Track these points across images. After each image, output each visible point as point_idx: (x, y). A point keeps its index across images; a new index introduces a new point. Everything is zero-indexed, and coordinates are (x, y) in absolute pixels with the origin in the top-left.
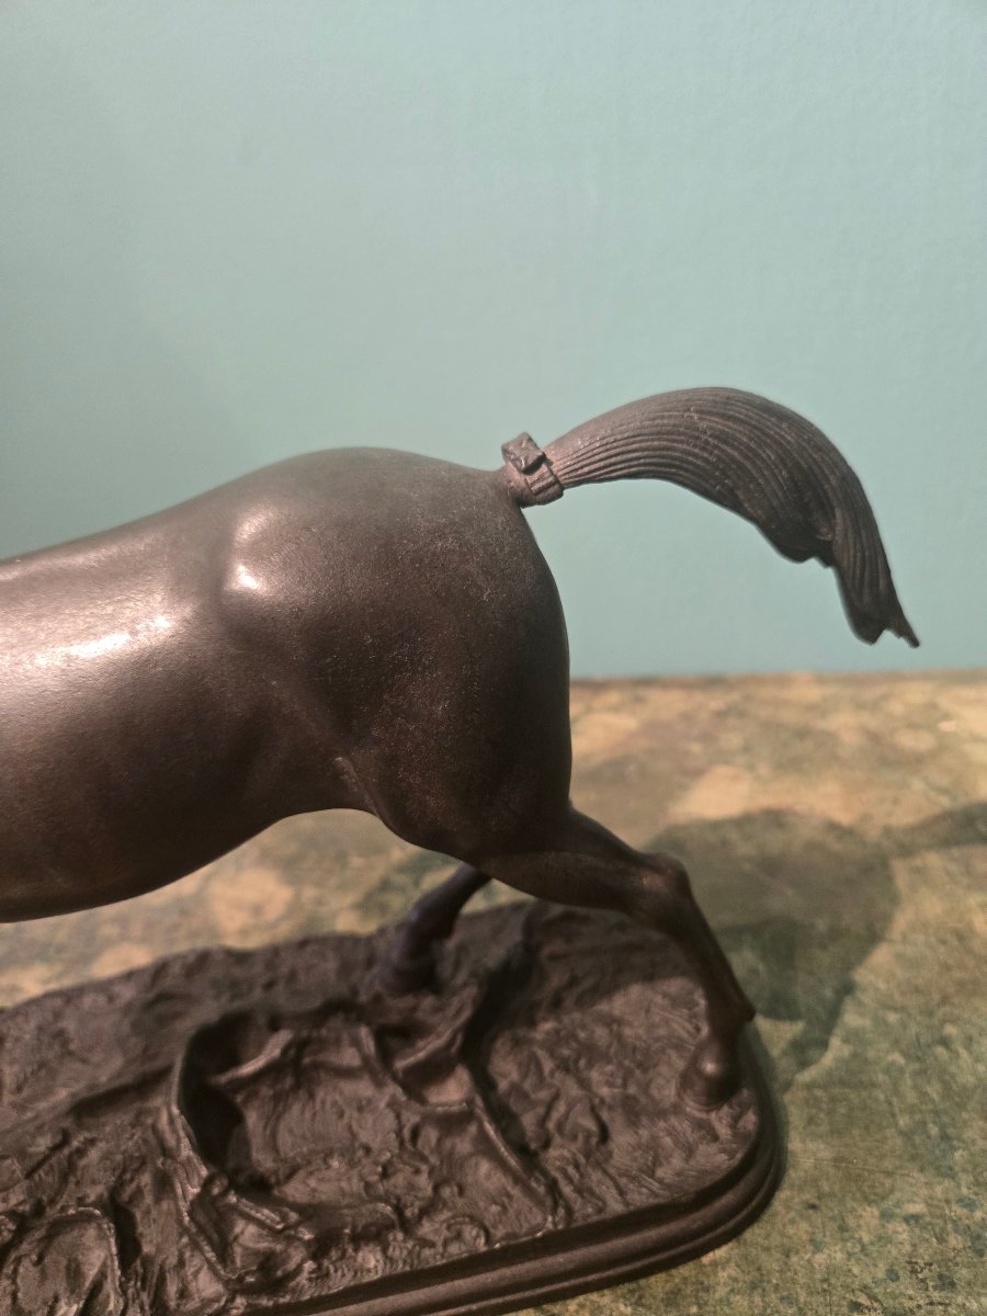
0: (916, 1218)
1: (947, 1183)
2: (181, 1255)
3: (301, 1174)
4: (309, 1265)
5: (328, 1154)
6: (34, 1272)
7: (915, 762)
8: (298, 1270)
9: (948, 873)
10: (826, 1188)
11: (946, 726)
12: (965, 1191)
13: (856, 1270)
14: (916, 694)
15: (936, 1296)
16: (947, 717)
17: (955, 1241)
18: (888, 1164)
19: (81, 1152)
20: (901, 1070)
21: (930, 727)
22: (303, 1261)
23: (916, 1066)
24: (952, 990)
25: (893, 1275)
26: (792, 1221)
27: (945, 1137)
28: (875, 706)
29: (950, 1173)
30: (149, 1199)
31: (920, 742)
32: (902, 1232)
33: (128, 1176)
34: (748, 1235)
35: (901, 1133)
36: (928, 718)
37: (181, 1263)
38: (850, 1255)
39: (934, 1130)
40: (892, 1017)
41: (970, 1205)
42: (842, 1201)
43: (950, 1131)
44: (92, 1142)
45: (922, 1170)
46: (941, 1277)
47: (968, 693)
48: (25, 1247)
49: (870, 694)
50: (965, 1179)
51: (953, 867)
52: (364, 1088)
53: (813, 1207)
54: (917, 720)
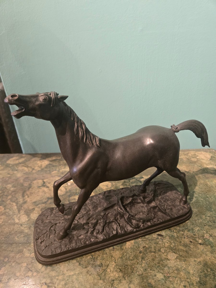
0: (209, 216)
1: (212, 212)
2: (126, 225)
3: (137, 215)
4: (142, 225)
5: (140, 212)
6: (108, 229)
7: (195, 162)
8: (141, 225)
9: (203, 177)
10: (198, 214)
11: (198, 157)
12: (214, 213)
13: (204, 222)
14: (192, 153)
15: (213, 223)
16: (197, 156)
17: (214, 218)
18: (204, 211)
19: (107, 215)
20: (203, 201)
21: (196, 158)
22: (141, 224)
23: (205, 200)
24: (207, 191)
25: (208, 222)
26: (195, 218)
27: (210, 208)
28: (187, 154)
29: (212, 211)
30: (119, 219)
31: (195, 160)
32: (208, 218)
33: (116, 216)
34: (190, 219)
35: (205, 208)
36: (195, 156)
37: (126, 226)
38: (203, 220)
39: (209, 207)
40: (200, 195)
41: (215, 214)
42: (200, 215)
43: (211, 207)
44: (109, 213)
45: (209, 211)
46: (214, 222)
47: (199, 152)
48: (106, 225)
49: (186, 153)
50: (214, 212)
51: (203, 176)
52: (142, 205)
53: (197, 216)
54: (193, 156)
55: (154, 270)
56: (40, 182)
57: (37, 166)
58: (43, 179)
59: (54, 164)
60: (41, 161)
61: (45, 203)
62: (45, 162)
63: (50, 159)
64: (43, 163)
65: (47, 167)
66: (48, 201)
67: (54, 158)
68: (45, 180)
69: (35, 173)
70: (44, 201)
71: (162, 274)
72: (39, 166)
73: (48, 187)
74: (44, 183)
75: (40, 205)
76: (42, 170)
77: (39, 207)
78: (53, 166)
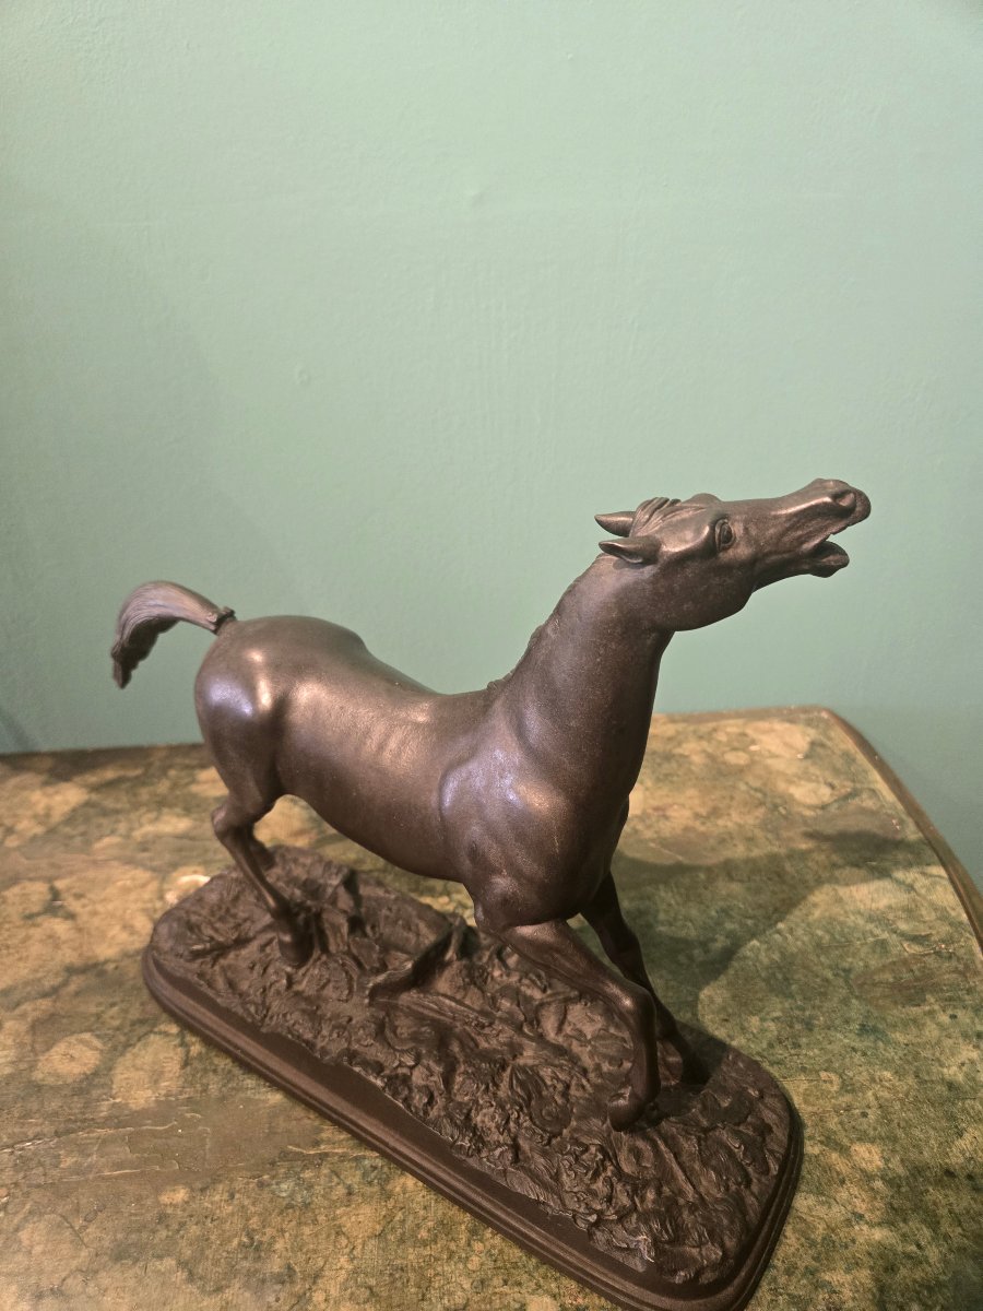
0: (778, 1018)
1: (790, 1001)
7: (740, 771)
9: (767, 839)
10: (730, 1011)
11: (753, 748)
12: (799, 1003)
13: (753, 1046)
14: (732, 727)
15: (793, 1052)
16: (753, 742)
17: (798, 1026)
18: (760, 995)
20: (759, 949)
21: (745, 750)
23: (765, 946)
24: (778, 905)
25: (771, 1046)
26: (717, 1029)
27: (786, 979)
28: (708, 737)
29: (791, 996)
31: (736, 759)
32: (772, 1026)
35: (764, 980)
36: (742, 742)
38: (748, 1040)
39: (780, 976)
40: (750, 922)
41: (803, 1009)
42: (740, 1016)
43: (788, 976)
45: (777, 996)
46: (794, 1043)
47: (764, 725)
49: (705, 728)
50: (799, 997)
51: (770, 836)
53: (726, 1020)
54: (736, 744)
55: (519, 1284)
56: (38, 891)
57: (29, 813)
58: (50, 880)
59: (109, 803)
60: (50, 790)
61: (55, 991)
62: (69, 796)
63: (92, 779)
64: (58, 798)
65: (72, 818)
66: (65, 983)
67: (110, 774)
68: (60, 884)
69: (18, 848)
70: (48, 984)
71: (554, 1297)
72: (35, 816)
73: (71, 916)
74: (56, 894)
75: (27, 1007)
76: (52, 831)
77: (23, 1016)
78: (105, 813)
